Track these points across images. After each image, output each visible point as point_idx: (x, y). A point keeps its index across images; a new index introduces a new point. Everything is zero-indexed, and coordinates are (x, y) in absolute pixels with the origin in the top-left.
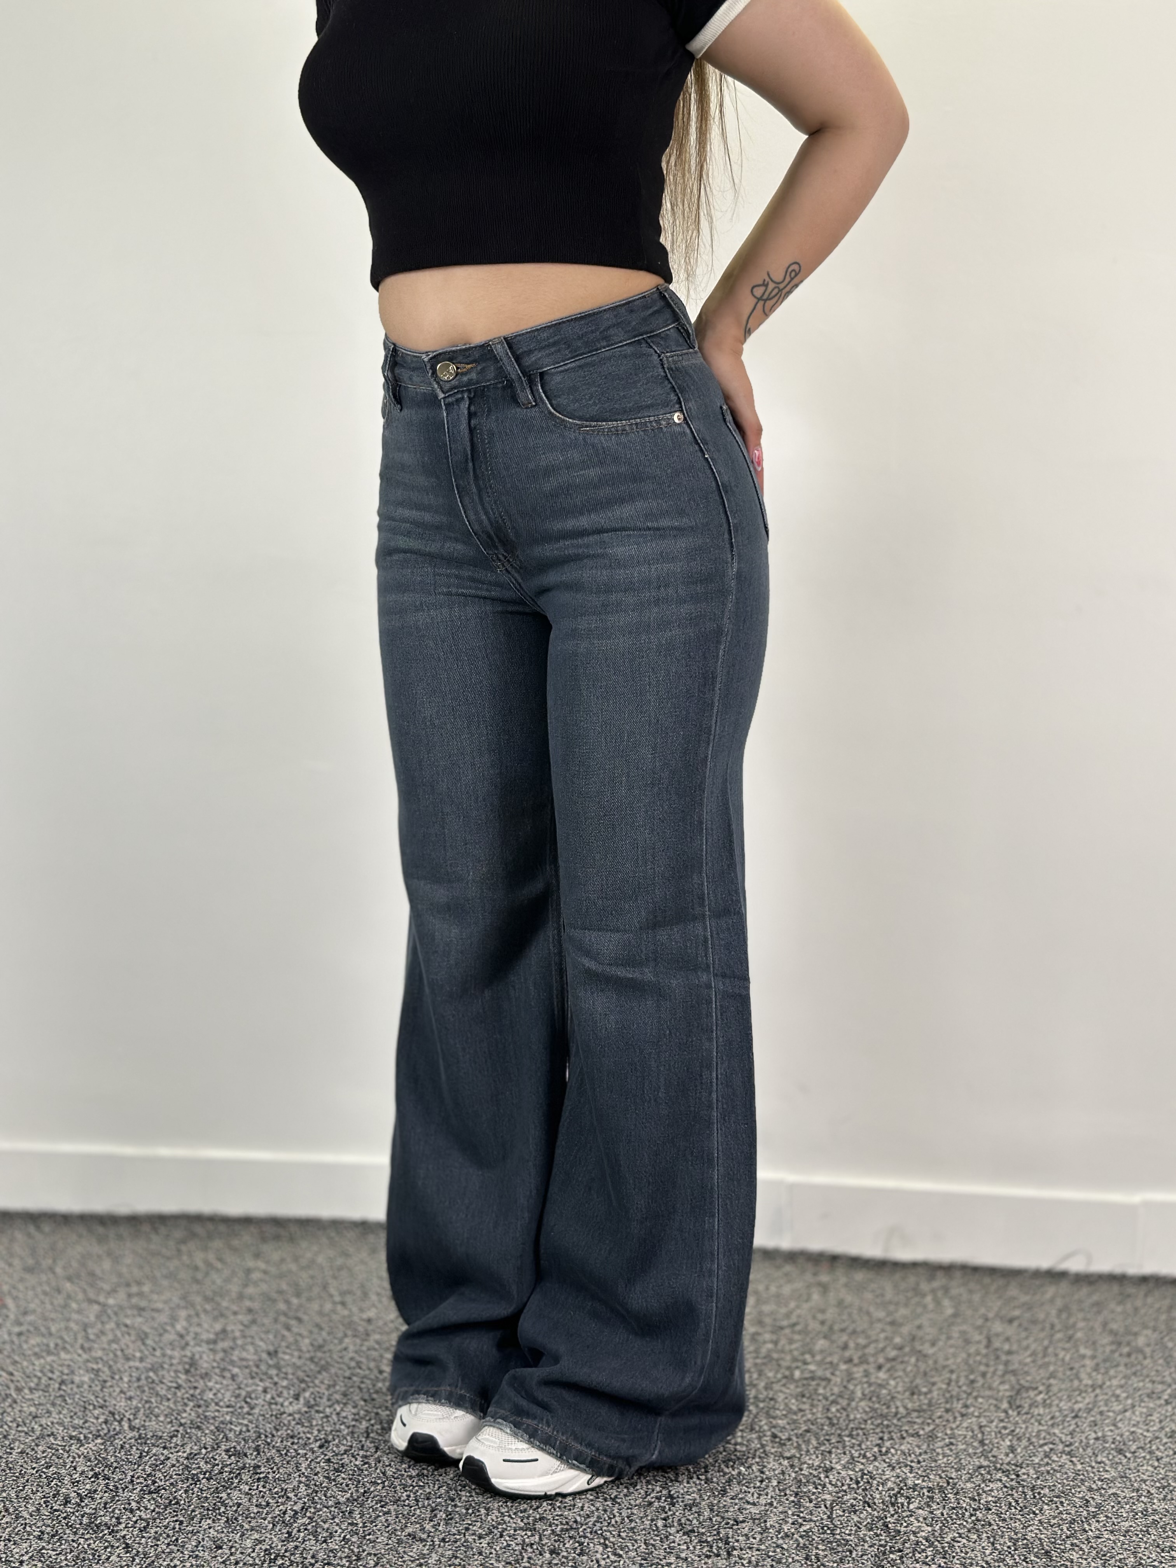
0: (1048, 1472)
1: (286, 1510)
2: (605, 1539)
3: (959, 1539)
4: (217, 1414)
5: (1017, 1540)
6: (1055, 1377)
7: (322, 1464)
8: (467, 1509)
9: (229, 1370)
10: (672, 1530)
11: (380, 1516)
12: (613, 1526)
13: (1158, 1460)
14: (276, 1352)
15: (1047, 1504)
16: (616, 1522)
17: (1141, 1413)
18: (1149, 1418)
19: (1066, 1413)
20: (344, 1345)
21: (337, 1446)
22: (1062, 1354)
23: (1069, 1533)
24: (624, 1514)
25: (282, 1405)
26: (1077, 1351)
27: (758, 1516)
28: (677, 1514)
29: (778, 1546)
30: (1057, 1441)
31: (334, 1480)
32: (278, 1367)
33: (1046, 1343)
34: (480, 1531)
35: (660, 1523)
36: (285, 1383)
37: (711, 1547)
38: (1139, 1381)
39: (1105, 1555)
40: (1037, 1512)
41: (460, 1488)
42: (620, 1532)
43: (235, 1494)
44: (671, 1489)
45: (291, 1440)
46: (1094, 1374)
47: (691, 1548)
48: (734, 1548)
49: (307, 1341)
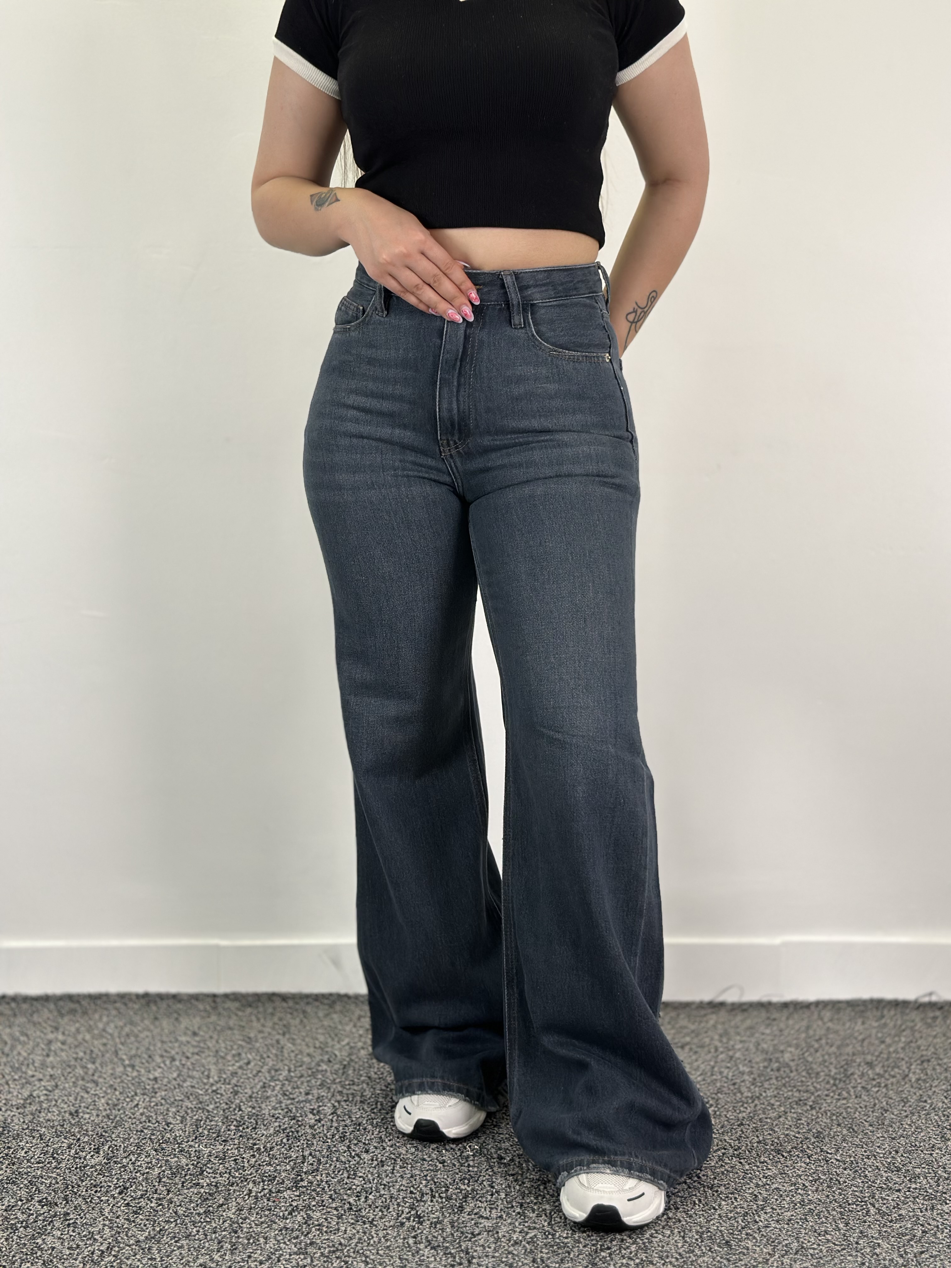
0: (723, 1173)
1: (94, 1250)
2: (367, 1257)
3: (655, 1235)
4: (29, 1170)
5: (703, 1233)
6: (721, 1093)
7: (122, 1208)
8: (249, 1240)
9: (38, 1131)
10: (422, 1246)
11: (175, 1251)
12: (372, 1245)
13: (809, 1157)
14: (77, 1112)
15: (724, 1200)
16: (374, 1242)
17: (792, 1118)
18: (799, 1122)
19: (733, 1121)
20: (136, 1102)
21: (135, 1191)
22: (726, 1071)
23: (743, 1224)
24: (381, 1234)
25: (85, 1159)
26: (738, 1068)
27: (491, 1229)
28: (424, 1232)
29: (509, 1253)
30: (728, 1146)
31: (134, 1221)
32: (79, 1125)
33: (712, 1063)
34: (261, 1258)
35: (411, 1241)
36: (86, 1139)
37: (455, 1257)
38: (789, 1091)
39: (773, 1242)
40: (717, 1207)
41: (241, 1221)
42: (378, 1250)
43: (49, 1239)
44: (418, 1209)
45: (95, 1189)
46: (752, 1087)
47: (438, 1259)
48: (473, 1257)
49: (103, 1101)
